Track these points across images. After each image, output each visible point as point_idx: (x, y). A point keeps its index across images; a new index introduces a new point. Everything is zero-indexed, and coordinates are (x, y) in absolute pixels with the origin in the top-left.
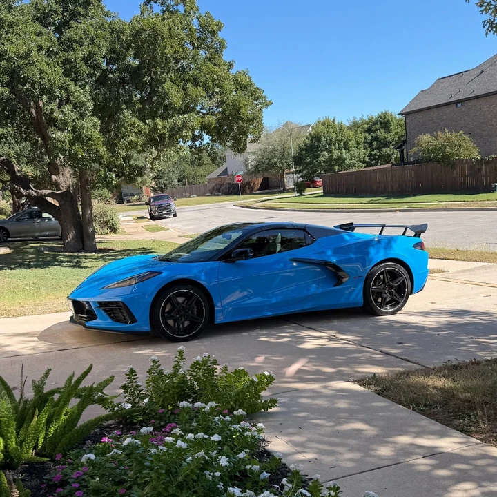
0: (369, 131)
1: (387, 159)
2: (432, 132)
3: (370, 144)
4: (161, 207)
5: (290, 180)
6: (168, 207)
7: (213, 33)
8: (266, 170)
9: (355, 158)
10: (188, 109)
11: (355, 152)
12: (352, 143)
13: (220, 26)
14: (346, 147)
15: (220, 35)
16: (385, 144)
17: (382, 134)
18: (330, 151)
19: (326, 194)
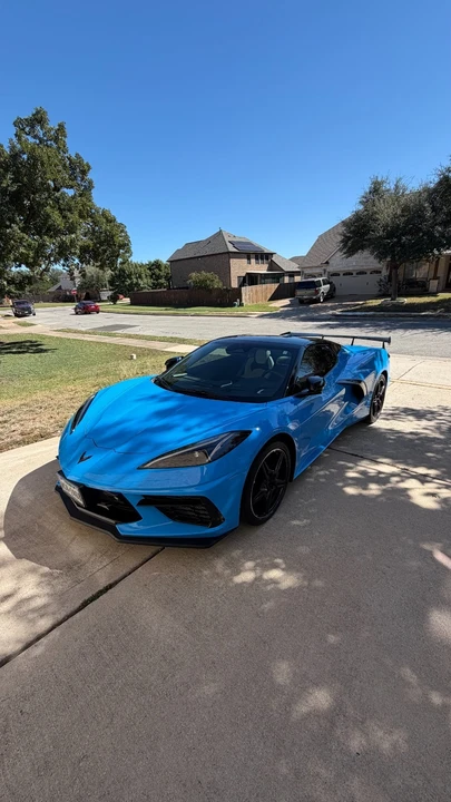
0: (150, 269)
1: (161, 285)
2: (199, 271)
3: (151, 277)
4: (23, 309)
5: (105, 294)
6: (29, 309)
7: (84, 173)
8: (88, 288)
9: (145, 283)
10: (72, 229)
11: (145, 280)
12: (143, 276)
13: (89, 168)
14: (140, 277)
15: (90, 176)
16: (158, 277)
17: (157, 271)
18: (131, 279)
19: (132, 304)
